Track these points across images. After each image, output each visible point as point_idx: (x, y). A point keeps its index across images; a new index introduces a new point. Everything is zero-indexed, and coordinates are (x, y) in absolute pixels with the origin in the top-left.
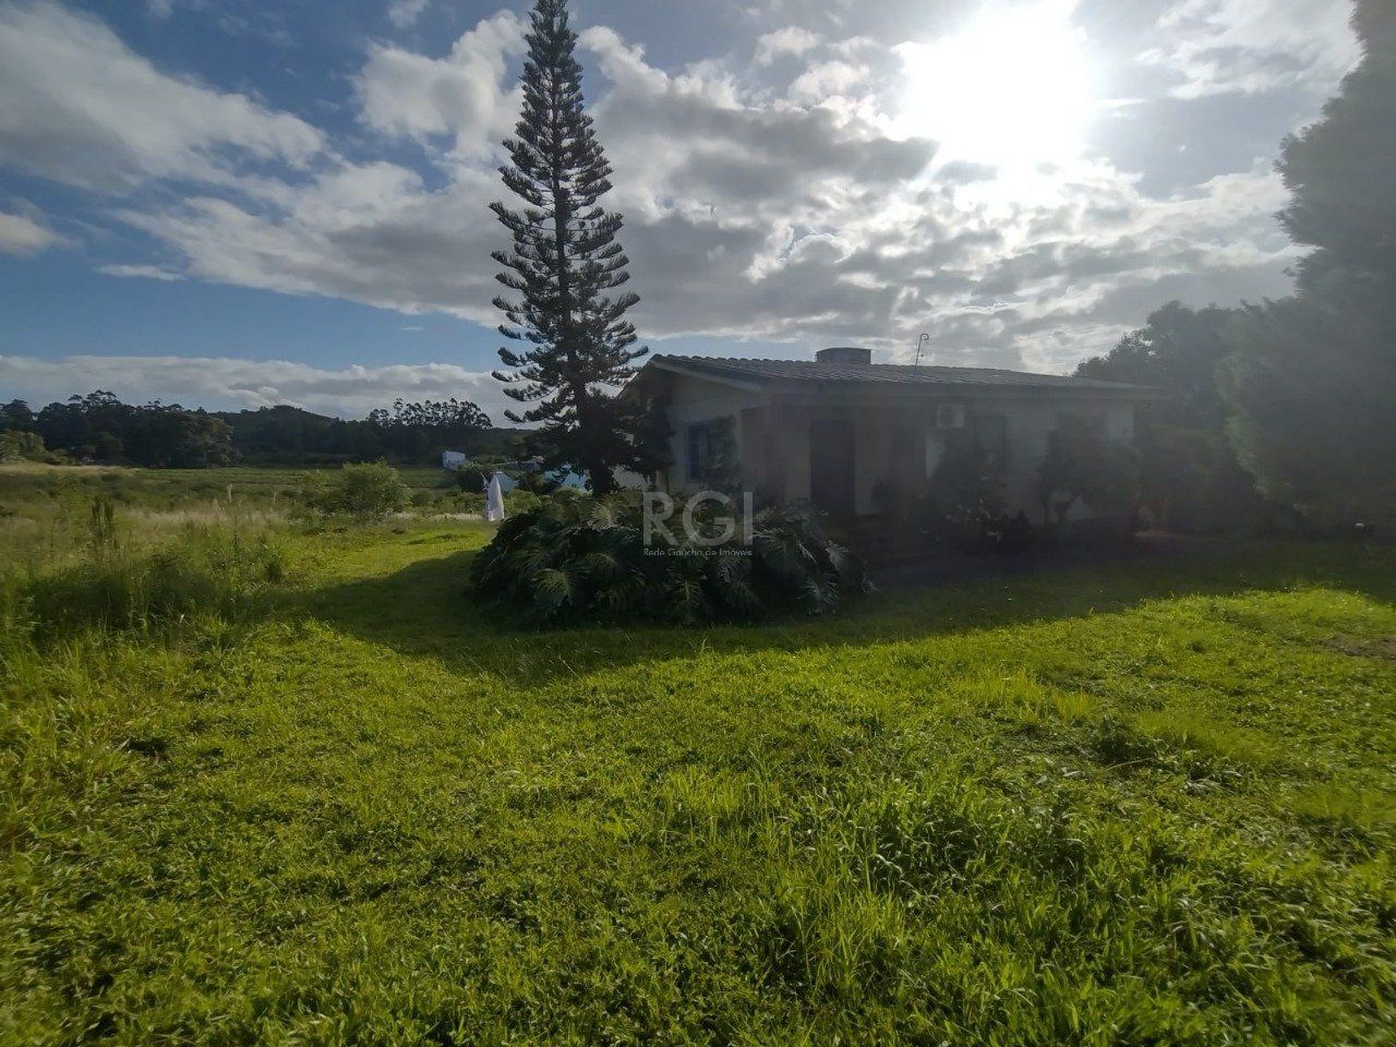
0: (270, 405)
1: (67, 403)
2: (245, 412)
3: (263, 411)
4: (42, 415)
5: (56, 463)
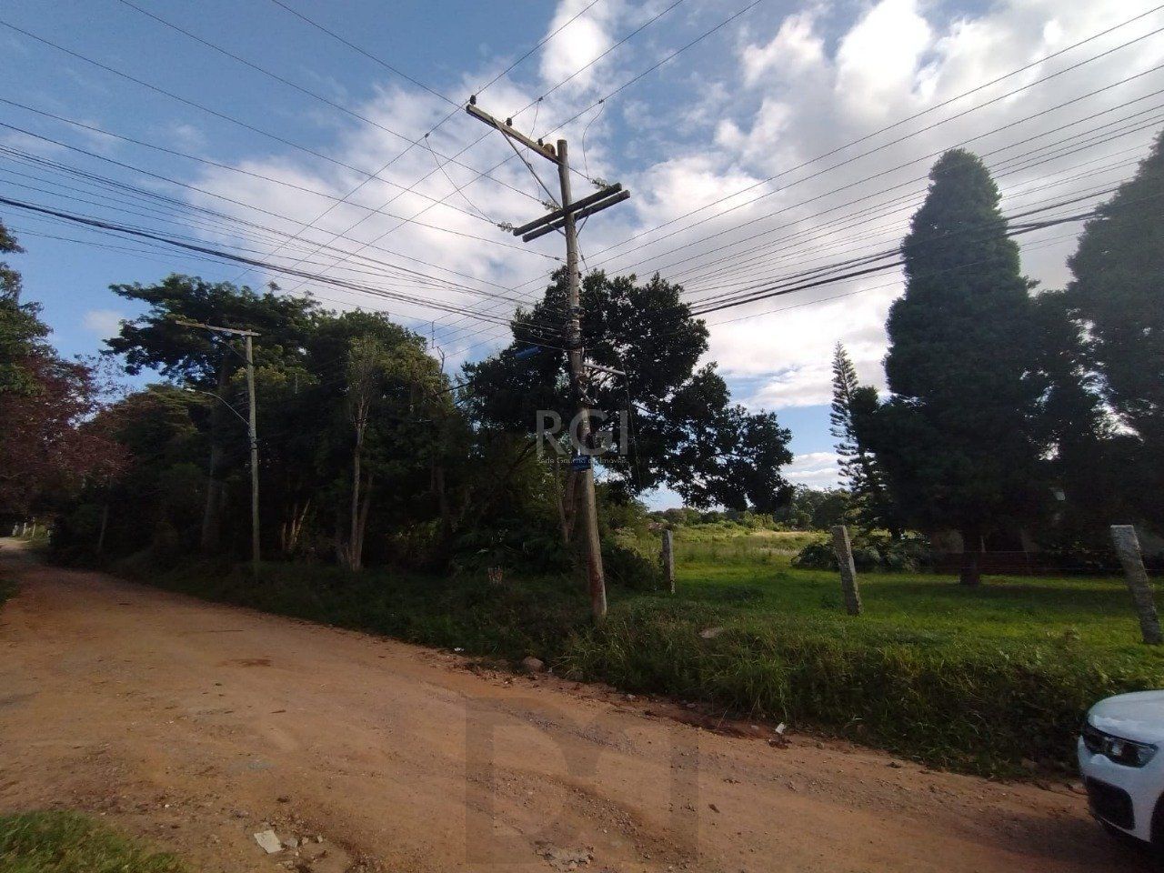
5: (778, 531)
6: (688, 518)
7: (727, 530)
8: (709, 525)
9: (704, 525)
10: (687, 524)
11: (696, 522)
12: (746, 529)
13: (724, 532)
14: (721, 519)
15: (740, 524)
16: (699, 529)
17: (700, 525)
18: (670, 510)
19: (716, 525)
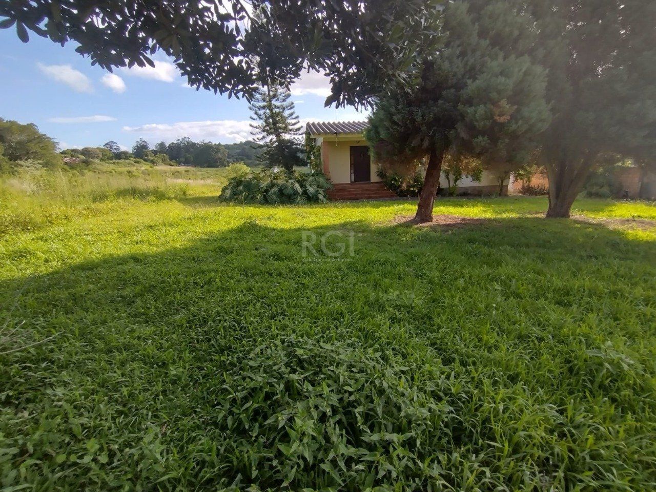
0: (244, 140)
1: (176, 142)
2: (235, 144)
3: (241, 143)
4: (170, 146)
5: (172, 166)
6: (103, 155)
7: (136, 164)
8: (122, 161)
9: (117, 161)
10: (102, 160)
11: (110, 159)
12: (150, 164)
13: (134, 166)
14: (130, 157)
15: (145, 160)
16: (114, 163)
17: (114, 161)
18: (86, 148)
19: (127, 161)
